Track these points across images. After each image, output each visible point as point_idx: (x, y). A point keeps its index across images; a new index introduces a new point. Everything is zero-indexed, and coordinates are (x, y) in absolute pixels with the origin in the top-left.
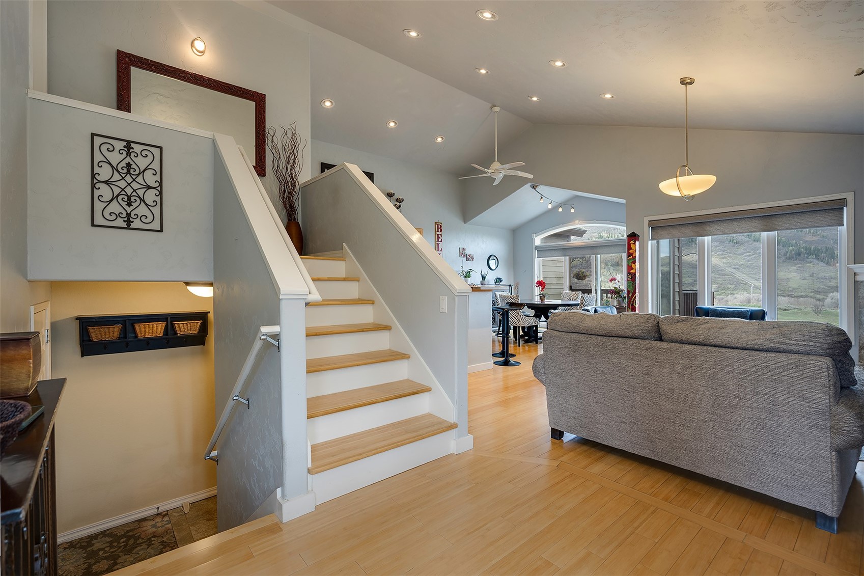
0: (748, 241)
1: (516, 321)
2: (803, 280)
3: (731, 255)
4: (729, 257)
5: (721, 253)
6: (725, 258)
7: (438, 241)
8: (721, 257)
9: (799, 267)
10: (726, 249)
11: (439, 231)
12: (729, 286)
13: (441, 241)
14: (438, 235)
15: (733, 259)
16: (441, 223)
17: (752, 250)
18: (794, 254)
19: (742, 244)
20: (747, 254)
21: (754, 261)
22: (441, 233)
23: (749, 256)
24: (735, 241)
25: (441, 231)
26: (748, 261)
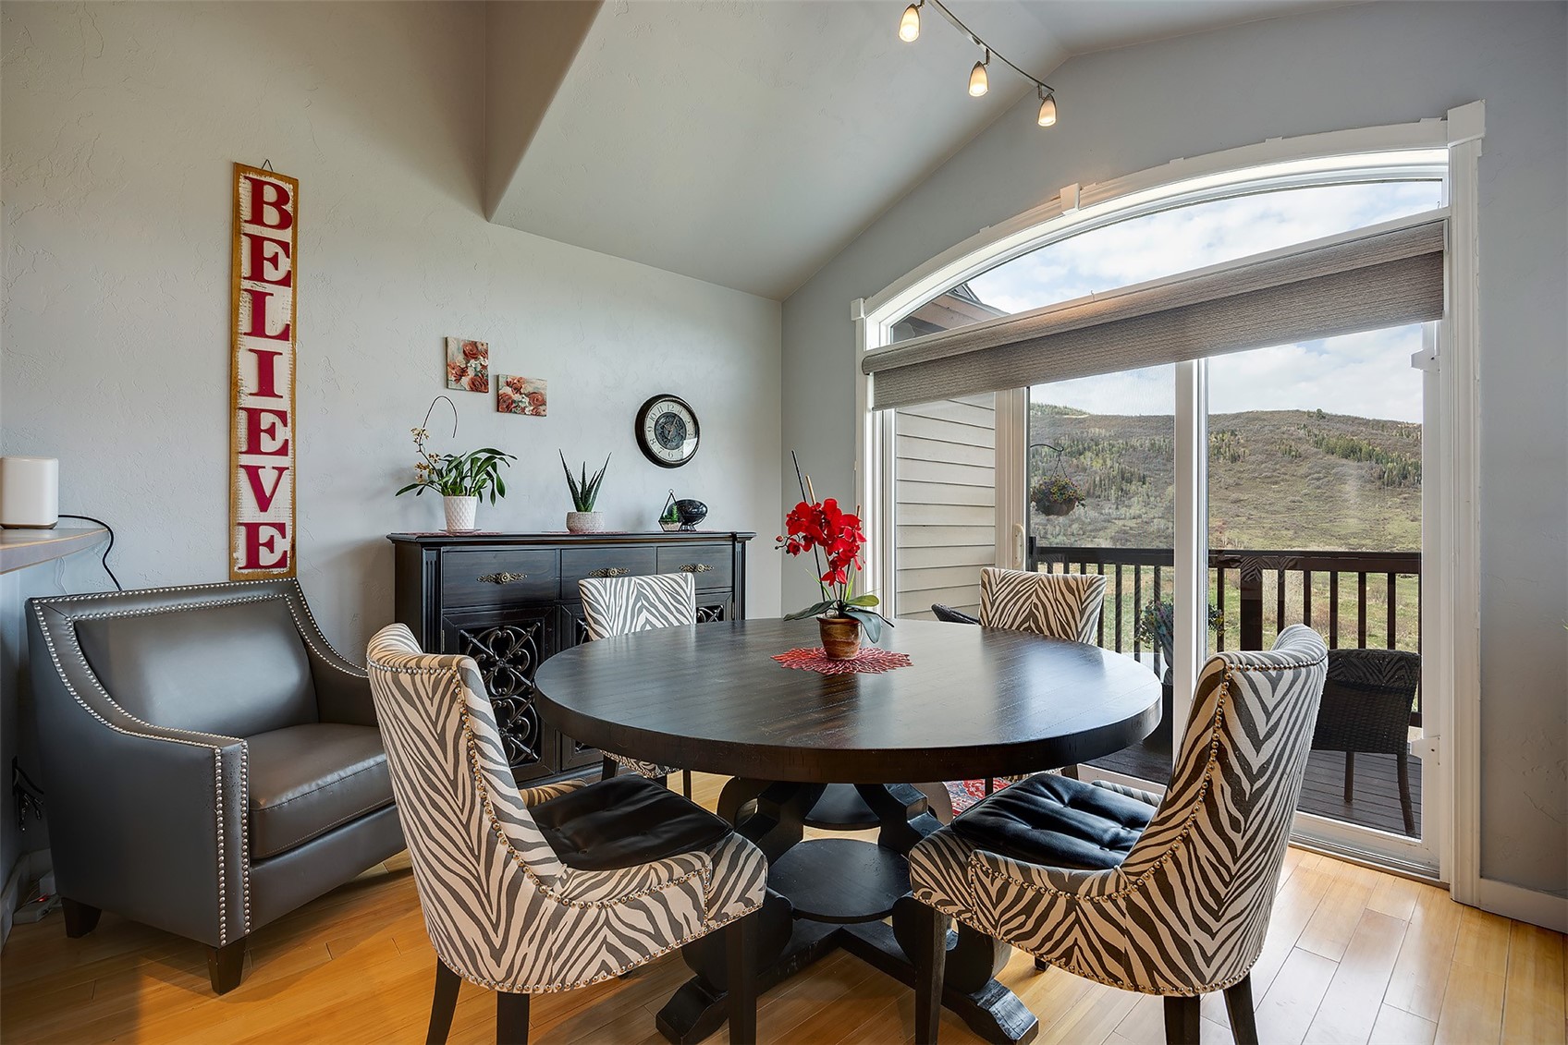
0: (1317, 453)
1: (472, 933)
2: (1412, 521)
3: (1286, 477)
4: (1282, 480)
5: (1269, 474)
6: (1276, 483)
7: (257, 274)
8: (1270, 480)
9: (1405, 499)
10: (1278, 466)
11: (271, 215)
12: (1285, 532)
13: (286, 281)
14: (257, 243)
15: (1289, 485)
16: (294, 182)
17: (1324, 468)
18: (1397, 475)
19: (1307, 458)
20: (1316, 475)
21: (1327, 488)
22: (286, 235)
23: (1318, 479)
24: (1294, 453)
25: (286, 221)
26: (1319, 488)
